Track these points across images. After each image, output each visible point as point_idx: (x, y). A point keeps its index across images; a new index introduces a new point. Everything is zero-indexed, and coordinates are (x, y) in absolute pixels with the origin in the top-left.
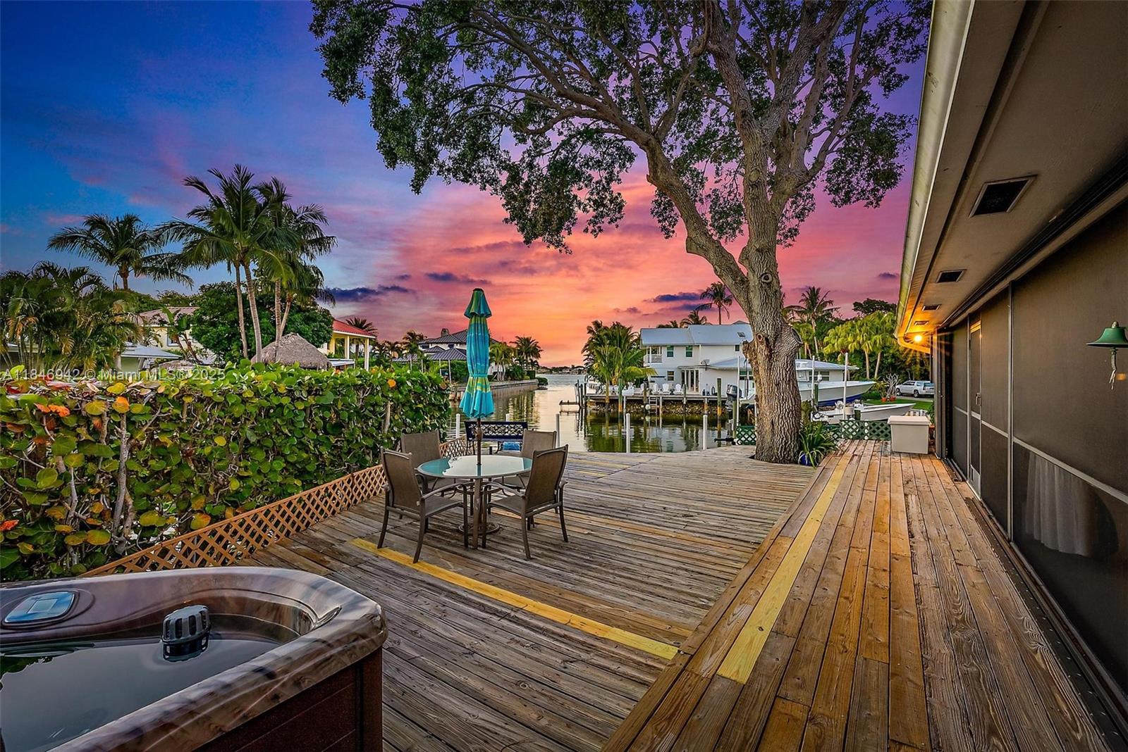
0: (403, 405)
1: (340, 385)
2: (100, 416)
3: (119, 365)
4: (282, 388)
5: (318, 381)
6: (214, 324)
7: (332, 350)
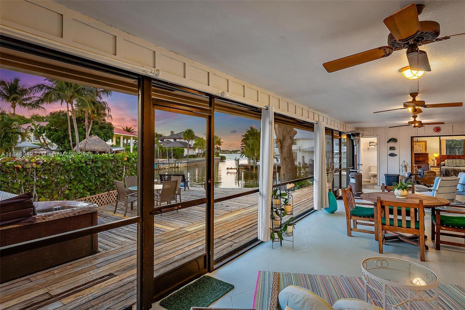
0: (131, 167)
1: (104, 160)
2: (29, 169)
3: (13, 150)
4: (83, 161)
5: (96, 158)
6: (56, 131)
7: (114, 143)
